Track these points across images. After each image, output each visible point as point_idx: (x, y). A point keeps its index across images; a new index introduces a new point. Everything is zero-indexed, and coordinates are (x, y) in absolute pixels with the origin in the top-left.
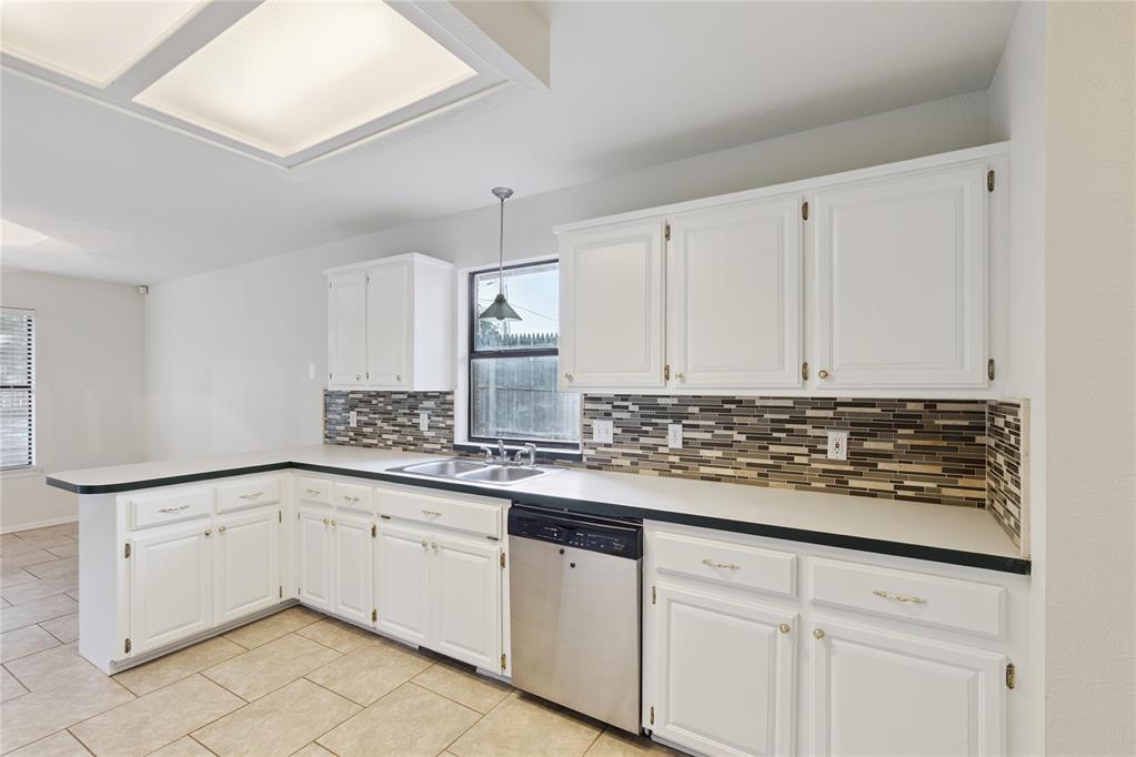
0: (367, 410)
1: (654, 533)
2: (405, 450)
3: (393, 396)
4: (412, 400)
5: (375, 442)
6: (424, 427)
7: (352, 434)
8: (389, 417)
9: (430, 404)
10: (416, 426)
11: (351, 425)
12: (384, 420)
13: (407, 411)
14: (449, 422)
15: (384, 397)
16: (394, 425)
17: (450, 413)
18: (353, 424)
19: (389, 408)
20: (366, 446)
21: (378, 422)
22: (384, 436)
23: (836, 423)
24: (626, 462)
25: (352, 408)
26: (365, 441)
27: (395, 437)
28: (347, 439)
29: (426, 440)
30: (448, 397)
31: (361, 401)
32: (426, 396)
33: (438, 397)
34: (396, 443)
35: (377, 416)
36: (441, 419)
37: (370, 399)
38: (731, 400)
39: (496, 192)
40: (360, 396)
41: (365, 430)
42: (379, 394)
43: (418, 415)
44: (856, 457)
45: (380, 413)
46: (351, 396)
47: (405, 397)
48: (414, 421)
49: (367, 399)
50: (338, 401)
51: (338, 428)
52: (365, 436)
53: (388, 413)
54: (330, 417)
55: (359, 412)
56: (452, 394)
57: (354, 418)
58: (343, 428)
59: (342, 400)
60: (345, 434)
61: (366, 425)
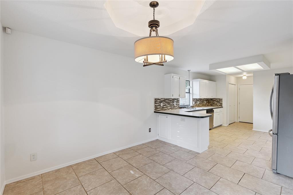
0: (165, 102)
1: (214, 110)
2: (172, 109)
3: (170, 99)
6: (175, 105)
7: (161, 108)
8: (169, 104)
9: (176, 101)
10: (174, 105)
11: (161, 106)
12: (168, 104)
13: (172, 102)
14: (179, 103)
18: (162, 106)
19: (169, 102)
21: (167, 105)
23: (205, 100)
24: (195, 106)
25: (162, 102)
26: (164, 109)
27: (170, 107)
28: (160, 109)
29: (175, 107)
30: (178, 99)
31: (163, 101)
32: (175, 99)
34: (170, 108)
38: (201, 99)
39: (188, 70)
41: (164, 107)
42: (167, 99)
44: (206, 103)
46: (161, 100)
47: (172, 99)
48: (173, 104)
49: (165, 100)
50: (158, 101)
51: (158, 107)
52: (164, 108)
53: (169, 103)
54: (156, 105)
55: (163, 103)
56: (179, 99)
57: (162, 104)
58: (159, 107)
59: (159, 101)
60: (160, 108)
61: (164, 105)
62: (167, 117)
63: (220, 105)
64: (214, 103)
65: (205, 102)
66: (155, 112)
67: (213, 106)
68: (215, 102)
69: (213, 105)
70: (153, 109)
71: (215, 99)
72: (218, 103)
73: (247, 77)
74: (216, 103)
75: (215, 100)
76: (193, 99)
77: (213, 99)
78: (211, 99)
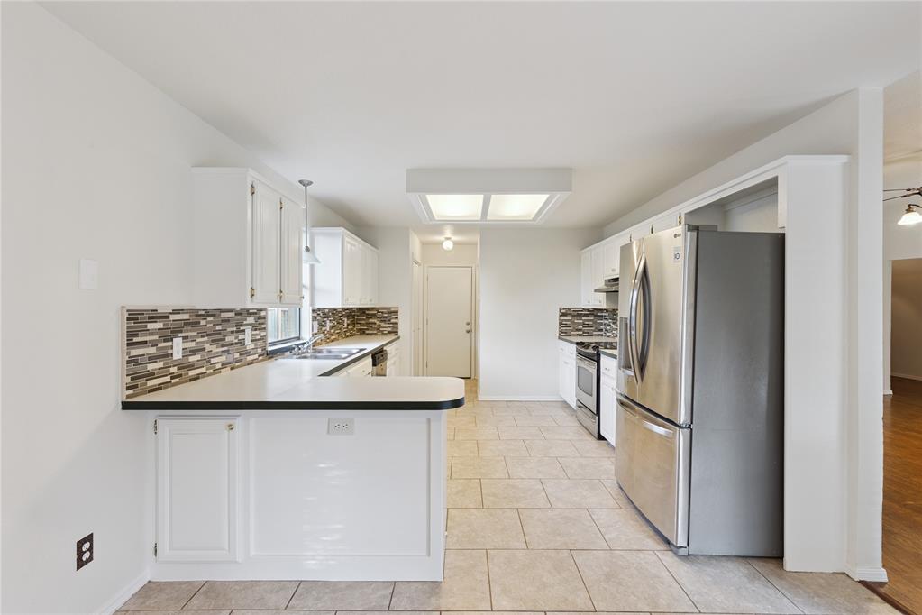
0: (195, 334)
1: (387, 349)
2: (232, 368)
3: (223, 315)
4: (238, 317)
5: (203, 370)
6: (248, 342)
7: (173, 370)
8: (217, 338)
9: (251, 320)
10: (241, 342)
11: (175, 358)
12: (214, 342)
13: (235, 329)
14: (263, 334)
15: (213, 315)
16: (223, 346)
17: (263, 326)
18: (178, 355)
19: (218, 328)
20: (193, 379)
21: (207, 346)
22: (213, 361)
23: (344, 316)
25: (176, 332)
26: (192, 373)
27: (223, 358)
28: (168, 379)
29: (249, 353)
30: (263, 313)
31: (187, 323)
32: (249, 313)
33: (256, 313)
34: (224, 365)
35: (206, 339)
36: (257, 332)
37: (196, 320)
38: (335, 309)
39: (302, 182)
40: (186, 316)
41: (192, 359)
42: (208, 314)
43: (244, 331)
44: (348, 325)
45: (208, 335)
46: (173, 317)
47: (232, 314)
48: (241, 337)
49: (196, 318)
50: (150, 326)
51: (150, 367)
52: (191, 367)
53: (218, 333)
54: (134, 352)
55: (184, 338)
56: (265, 310)
57: (178, 347)
58: (160, 364)
59: (159, 325)
60: (163, 372)
61: (193, 352)
62: (231, 428)
63: (390, 329)
64: (369, 325)
65: (346, 320)
66: (127, 406)
67: (368, 334)
68: (375, 321)
69: (367, 332)
70: (115, 389)
71: (373, 309)
72: (383, 324)
73: (455, 243)
74: (378, 323)
75: (374, 315)
76: (313, 311)
77: (368, 309)
78: (362, 311)
